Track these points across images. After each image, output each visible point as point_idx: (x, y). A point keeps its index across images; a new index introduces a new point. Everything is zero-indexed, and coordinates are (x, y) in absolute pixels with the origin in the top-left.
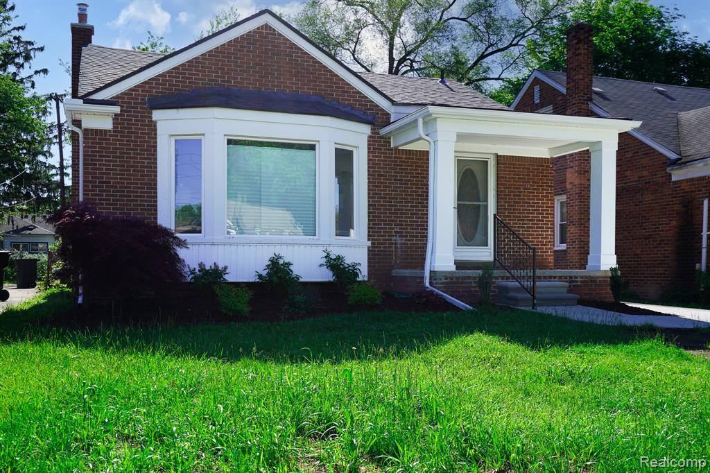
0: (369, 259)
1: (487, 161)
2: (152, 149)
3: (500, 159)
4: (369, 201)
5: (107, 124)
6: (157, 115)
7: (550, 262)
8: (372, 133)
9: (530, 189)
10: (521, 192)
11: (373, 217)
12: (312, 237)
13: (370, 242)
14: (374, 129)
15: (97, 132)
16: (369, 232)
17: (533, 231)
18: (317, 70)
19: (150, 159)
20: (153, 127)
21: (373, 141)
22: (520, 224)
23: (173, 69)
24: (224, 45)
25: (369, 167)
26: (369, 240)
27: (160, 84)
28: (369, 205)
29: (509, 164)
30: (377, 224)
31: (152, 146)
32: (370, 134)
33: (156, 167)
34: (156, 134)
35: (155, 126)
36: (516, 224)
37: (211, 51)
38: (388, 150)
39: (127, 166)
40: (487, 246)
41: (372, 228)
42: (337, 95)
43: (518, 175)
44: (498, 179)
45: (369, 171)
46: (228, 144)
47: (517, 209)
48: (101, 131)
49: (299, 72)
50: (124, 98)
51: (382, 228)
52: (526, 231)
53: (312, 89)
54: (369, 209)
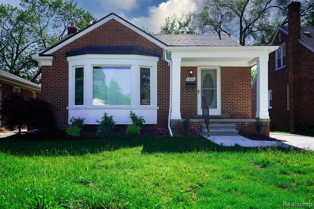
0: (157, 115)
1: (216, 70)
2: (67, 72)
3: (222, 68)
4: (158, 90)
5: (50, 63)
6: (69, 59)
7: (249, 116)
8: (160, 60)
9: (238, 81)
10: (233, 83)
11: (160, 96)
12: (128, 105)
13: (158, 107)
14: (161, 59)
15: (46, 67)
16: (158, 103)
17: (240, 101)
18: (134, 35)
19: (66, 76)
20: (67, 63)
21: (160, 64)
22: (233, 98)
23: (75, 40)
24: (95, 29)
25: (158, 75)
26: (158, 106)
27: (70, 47)
28: (158, 91)
29: (227, 70)
30: (162, 99)
31: (67, 71)
32: (158, 61)
33: (68, 79)
34: (68, 66)
35: (68, 63)
36: (231, 98)
37: (90, 32)
38: (167, 67)
39: (57, 79)
40: (217, 108)
41: (159, 101)
42: (143, 45)
43: (232, 75)
44: (222, 77)
45: (158, 77)
46: (93, 69)
47: (231, 91)
48: (48, 66)
49: (126, 37)
50: (56, 53)
51: (164, 101)
52: (236, 101)
53: (132, 44)
54: (158, 93)
